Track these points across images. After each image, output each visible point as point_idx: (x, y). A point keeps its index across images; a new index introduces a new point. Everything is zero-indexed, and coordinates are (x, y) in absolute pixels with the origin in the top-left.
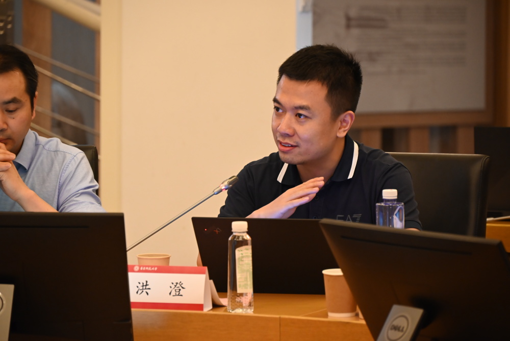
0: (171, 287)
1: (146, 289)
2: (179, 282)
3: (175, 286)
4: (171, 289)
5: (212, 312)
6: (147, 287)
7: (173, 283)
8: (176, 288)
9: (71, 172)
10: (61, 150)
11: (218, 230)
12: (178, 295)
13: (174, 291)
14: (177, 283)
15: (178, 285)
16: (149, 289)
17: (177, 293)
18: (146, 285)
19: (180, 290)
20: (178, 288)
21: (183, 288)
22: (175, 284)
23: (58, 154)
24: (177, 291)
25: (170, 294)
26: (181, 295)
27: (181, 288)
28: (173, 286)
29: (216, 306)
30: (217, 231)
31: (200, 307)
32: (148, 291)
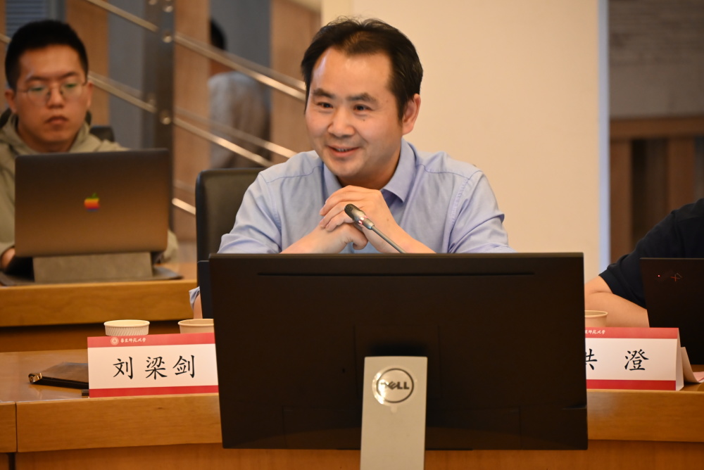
0: (627, 358)
1: (589, 360)
2: (638, 351)
3: (634, 356)
4: (627, 361)
5: (684, 392)
6: (592, 358)
7: (629, 352)
8: (634, 359)
9: (466, 200)
10: (448, 171)
11: (677, 276)
12: (638, 369)
13: (631, 363)
14: (636, 352)
15: (637, 355)
16: (595, 360)
17: (637, 366)
18: (591, 355)
19: (640, 361)
20: (638, 359)
21: (645, 358)
22: (634, 354)
23: (444, 178)
24: (636, 362)
25: (626, 367)
26: (643, 369)
27: (641, 358)
28: (630, 356)
29: (689, 383)
30: (675, 278)
31: (671, 385)
32: (592, 363)
